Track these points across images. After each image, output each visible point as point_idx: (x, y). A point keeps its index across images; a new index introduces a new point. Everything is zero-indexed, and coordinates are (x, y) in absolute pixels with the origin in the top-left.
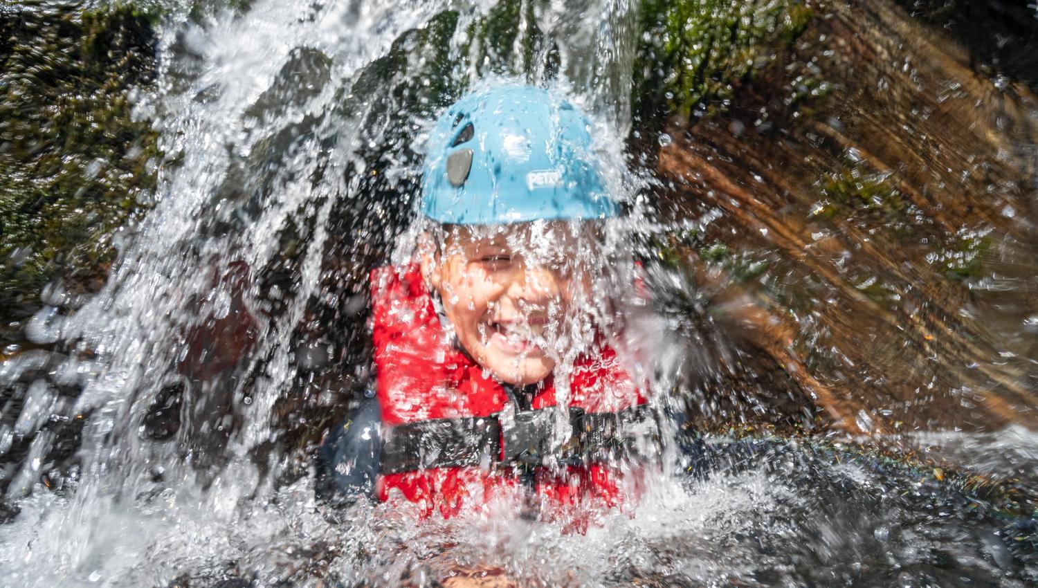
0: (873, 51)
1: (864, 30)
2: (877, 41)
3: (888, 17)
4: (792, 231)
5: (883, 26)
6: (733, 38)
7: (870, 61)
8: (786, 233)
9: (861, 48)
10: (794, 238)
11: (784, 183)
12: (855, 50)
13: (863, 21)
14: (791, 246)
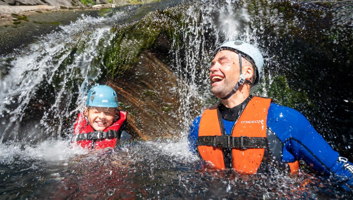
0: (153, 67)
1: (151, 63)
2: (154, 65)
3: (156, 61)
4: (136, 100)
5: (155, 63)
6: (124, 63)
7: (152, 69)
8: (135, 100)
9: (151, 67)
10: (137, 101)
11: (135, 91)
12: (149, 67)
13: (151, 62)
14: (135, 103)
